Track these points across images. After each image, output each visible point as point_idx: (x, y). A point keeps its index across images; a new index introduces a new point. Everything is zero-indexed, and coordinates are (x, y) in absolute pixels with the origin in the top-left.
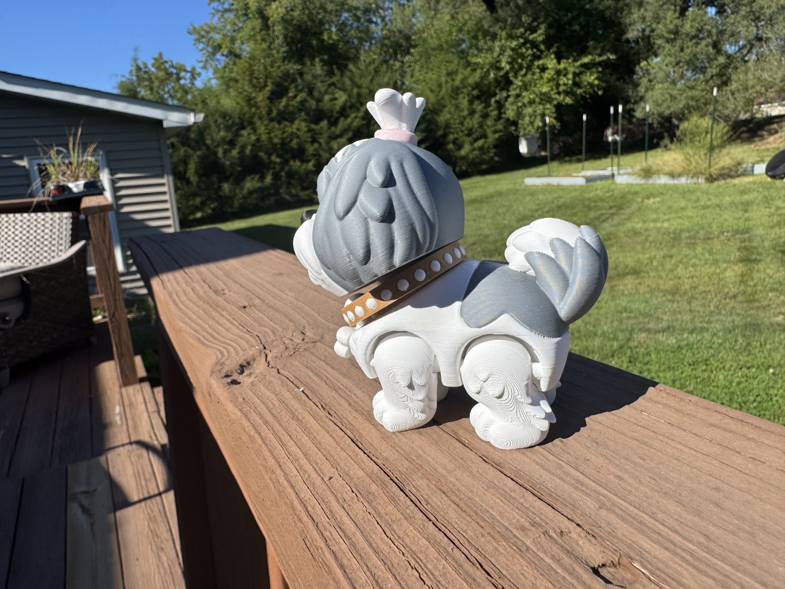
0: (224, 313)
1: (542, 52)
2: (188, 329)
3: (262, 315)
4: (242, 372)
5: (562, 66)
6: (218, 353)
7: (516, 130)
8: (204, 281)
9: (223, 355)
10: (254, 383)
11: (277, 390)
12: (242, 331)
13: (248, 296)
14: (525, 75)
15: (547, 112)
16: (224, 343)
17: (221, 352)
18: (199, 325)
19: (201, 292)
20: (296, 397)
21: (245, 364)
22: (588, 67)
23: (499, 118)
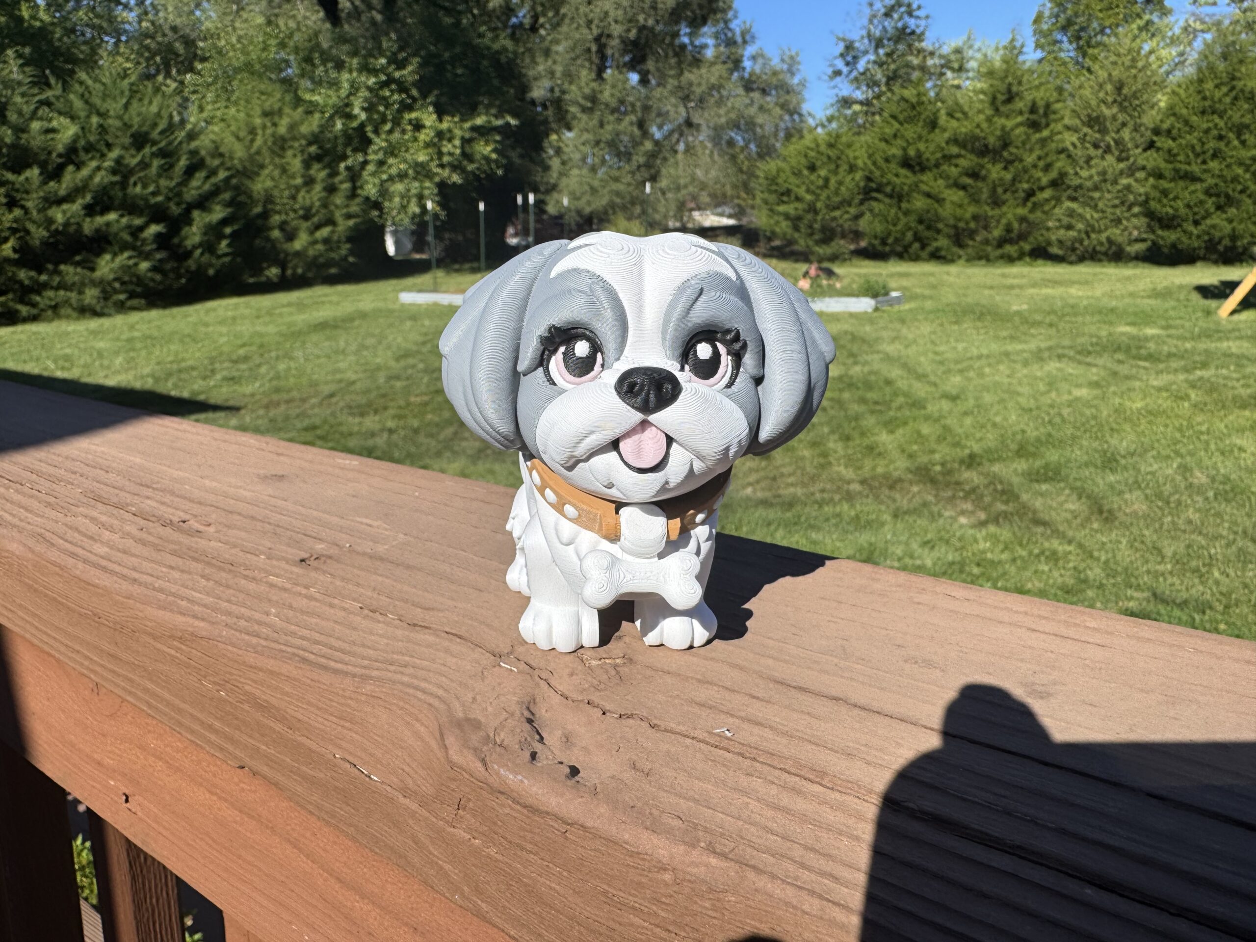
1: (414, 100)
5: (445, 126)
7: (380, 216)
14: (391, 132)
15: (427, 192)
22: (482, 132)
23: (353, 194)
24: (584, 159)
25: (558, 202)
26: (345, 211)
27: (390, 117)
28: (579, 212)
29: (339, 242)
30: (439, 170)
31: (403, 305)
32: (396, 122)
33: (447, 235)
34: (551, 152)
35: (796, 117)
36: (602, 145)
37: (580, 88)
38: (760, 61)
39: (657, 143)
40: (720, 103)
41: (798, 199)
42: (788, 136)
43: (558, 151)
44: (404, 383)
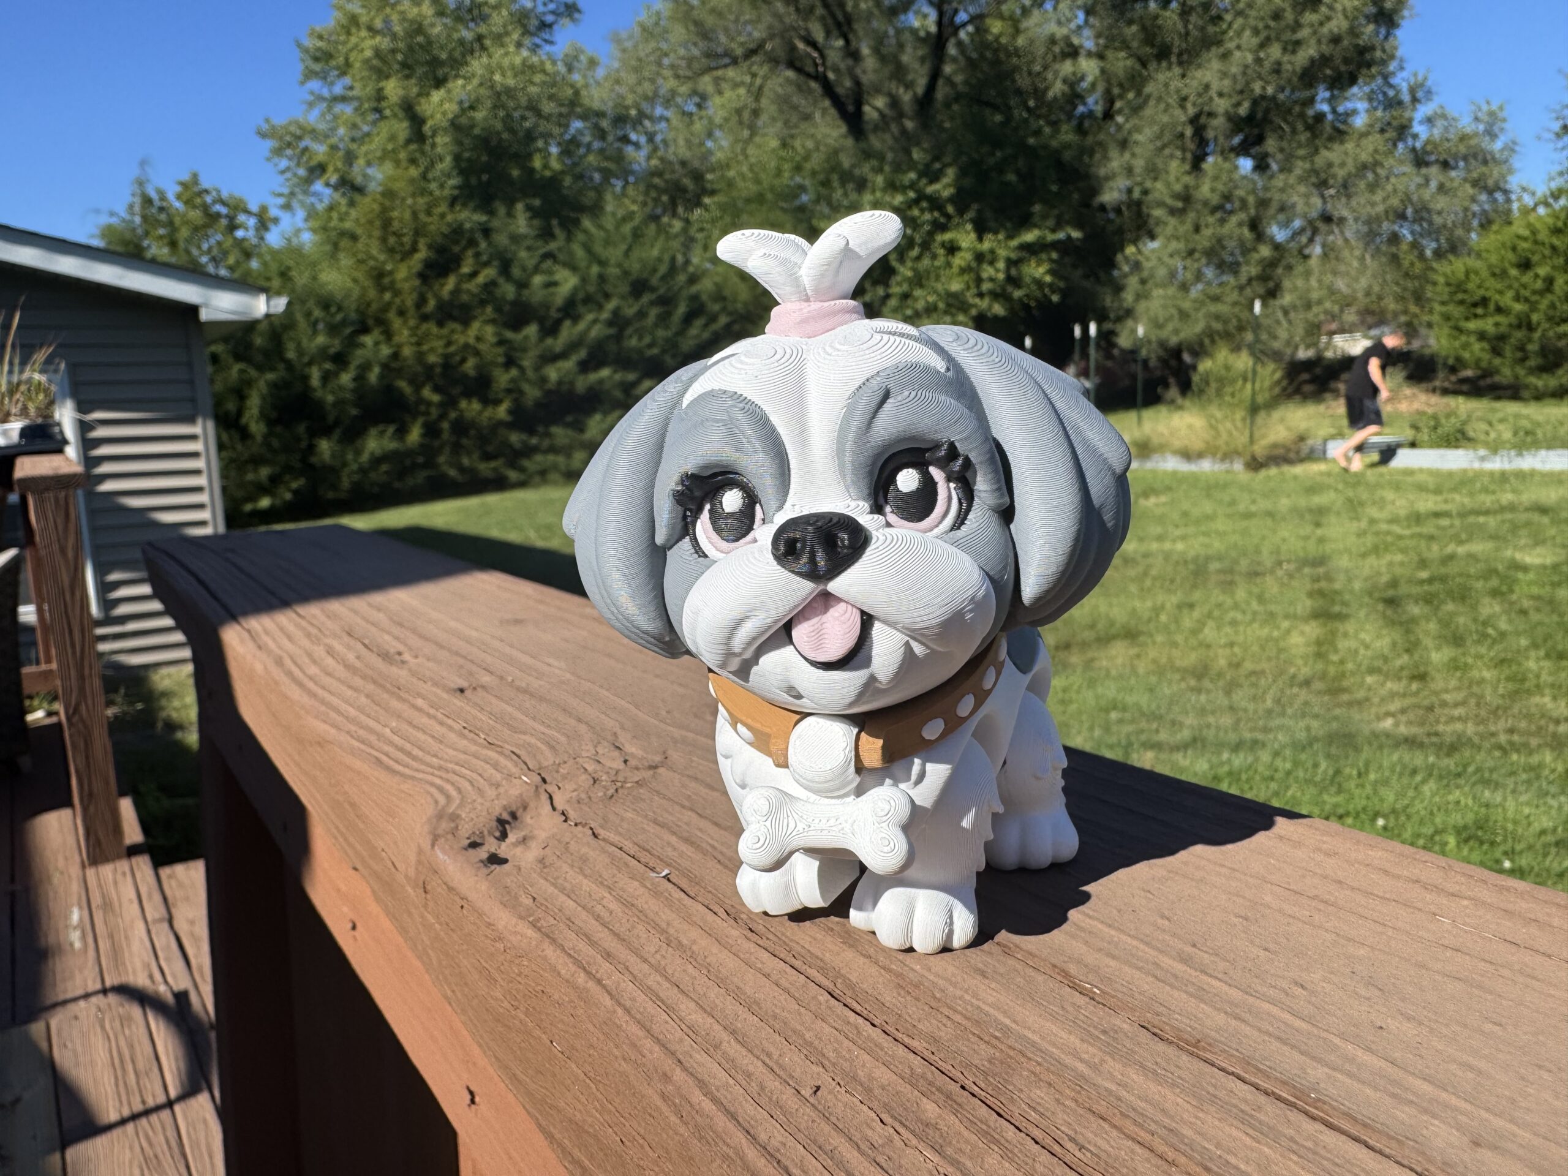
0: (420, 702)
1: (949, 217)
2: (344, 738)
3: (510, 709)
4: (504, 836)
5: (986, 245)
6: (433, 790)
8: (349, 634)
9: (448, 797)
10: (547, 862)
11: (605, 875)
12: (475, 743)
13: (461, 667)
14: (918, 258)
16: (440, 768)
17: (441, 790)
18: (371, 731)
19: (351, 657)
20: (656, 894)
21: (506, 816)
22: (1032, 250)
24: (1172, 275)
25: (1133, 332)
30: (977, 301)
32: (926, 246)
34: (1126, 268)
35: (1499, 196)
36: (1197, 255)
37: (1168, 185)
38: (1440, 123)
39: (1277, 247)
40: (1372, 187)
41: (1499, 310)
43: (1137, 266)
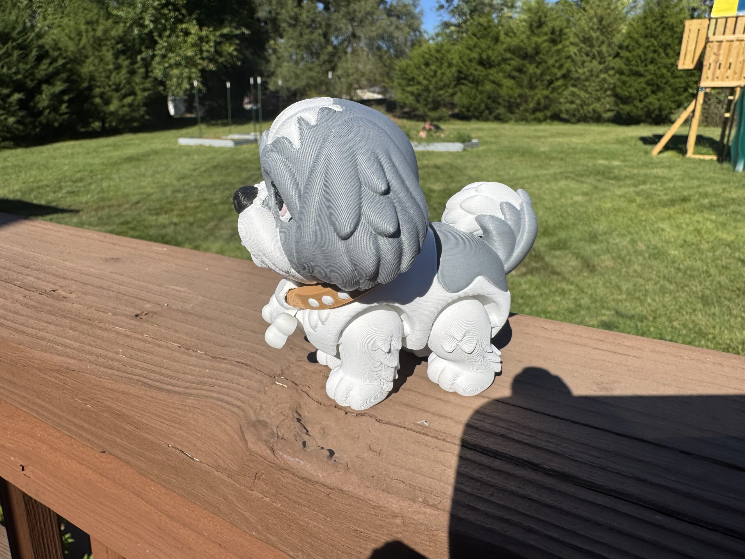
5: (204, 33)
7: (164, 90)
15: (193, 75)
22: (228, 38)
23: (146, 76)
24: (291, 56)
25: (276, 83)
26: (142, 86)
27: (169, 27)
28: (288, 89)
29: (138, 106)
30: (200, 61)
31: (181, 146)
32: (173, 30)
33: (207, 103)
34: (270, 51)
35: (417, 33)
36: (302, 48)
37: (288, 12)
39: (335, 47)
40: (373, 23)
41: (419, 83)
42: (413, 45)
43: (275, 51)
44: (183, 195)
